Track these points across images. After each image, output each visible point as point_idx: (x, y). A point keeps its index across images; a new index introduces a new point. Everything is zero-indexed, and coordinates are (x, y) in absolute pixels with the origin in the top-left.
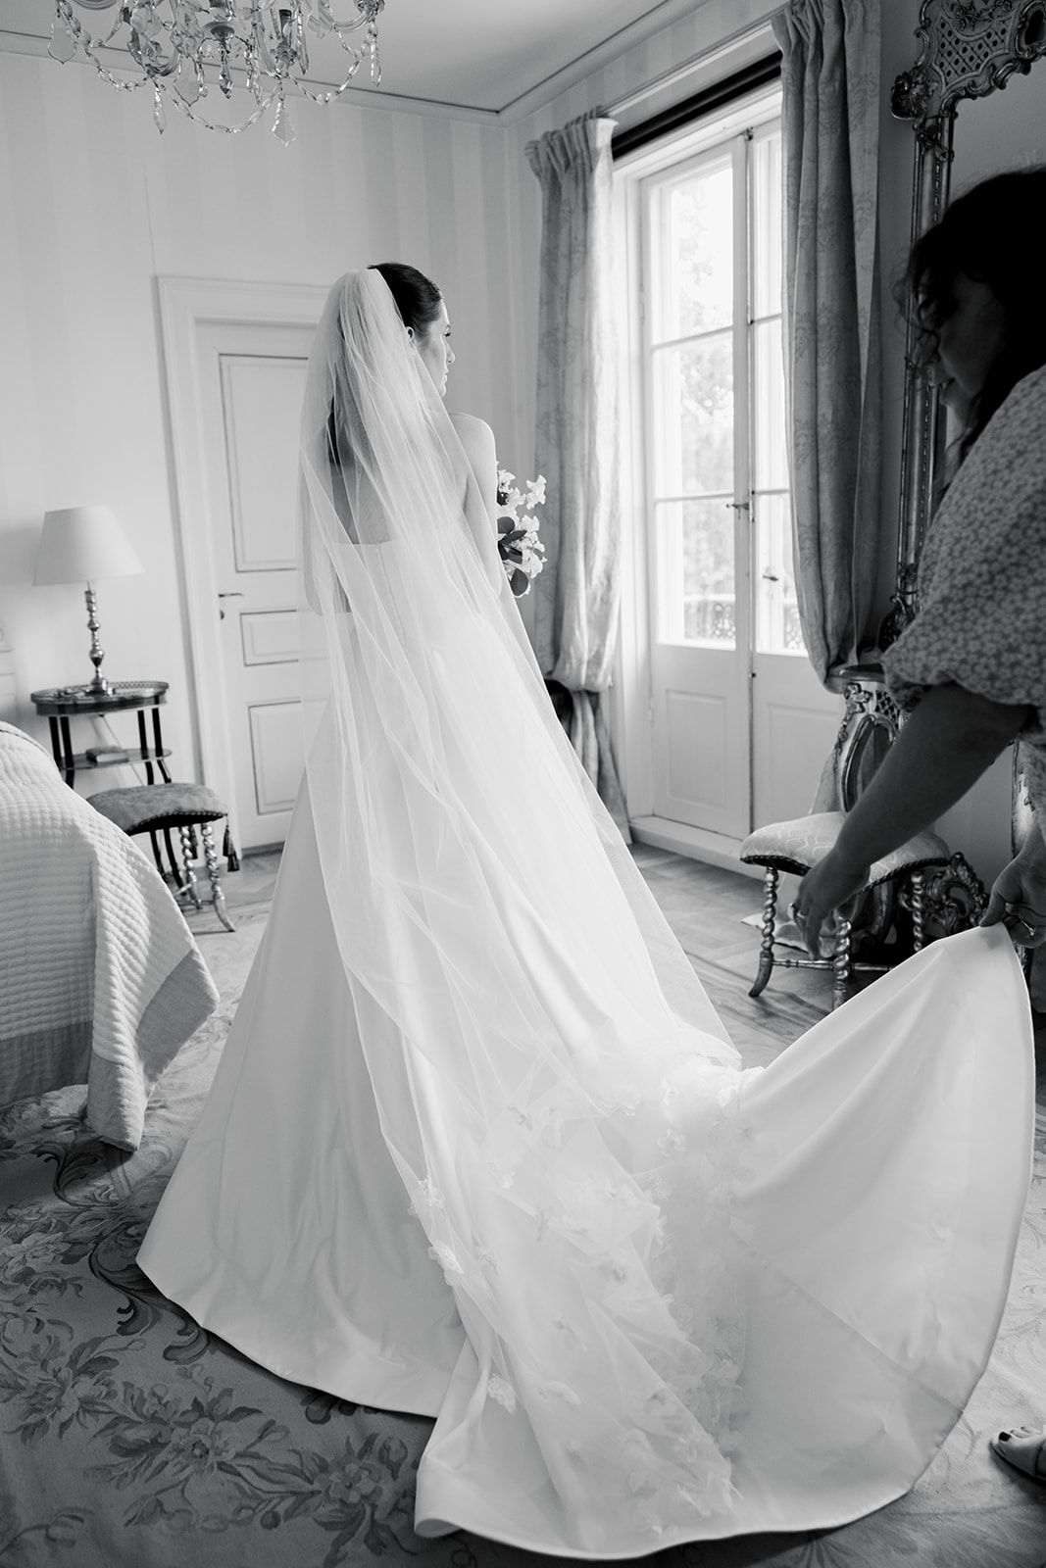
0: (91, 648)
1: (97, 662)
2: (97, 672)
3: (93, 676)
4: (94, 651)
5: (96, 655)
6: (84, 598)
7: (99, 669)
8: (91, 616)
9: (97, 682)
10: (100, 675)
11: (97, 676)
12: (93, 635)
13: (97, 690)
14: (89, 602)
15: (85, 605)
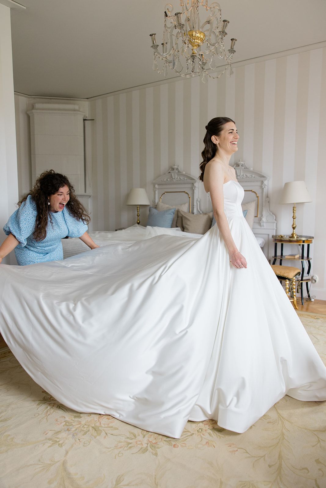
0: (292, 224)
1: (294, 228)
2: (293, 231)
3: (292, 232)
4: (293, 225)
5: (294, 226)
6: (292, 209)
7: (294, 230)
8: (294, 214)
9: (293, 234)
10: (294, 232)
11: (293, 232)
12: (294, 220)
13: (292, 236)
14: (294, 210)
15: (292, 211)
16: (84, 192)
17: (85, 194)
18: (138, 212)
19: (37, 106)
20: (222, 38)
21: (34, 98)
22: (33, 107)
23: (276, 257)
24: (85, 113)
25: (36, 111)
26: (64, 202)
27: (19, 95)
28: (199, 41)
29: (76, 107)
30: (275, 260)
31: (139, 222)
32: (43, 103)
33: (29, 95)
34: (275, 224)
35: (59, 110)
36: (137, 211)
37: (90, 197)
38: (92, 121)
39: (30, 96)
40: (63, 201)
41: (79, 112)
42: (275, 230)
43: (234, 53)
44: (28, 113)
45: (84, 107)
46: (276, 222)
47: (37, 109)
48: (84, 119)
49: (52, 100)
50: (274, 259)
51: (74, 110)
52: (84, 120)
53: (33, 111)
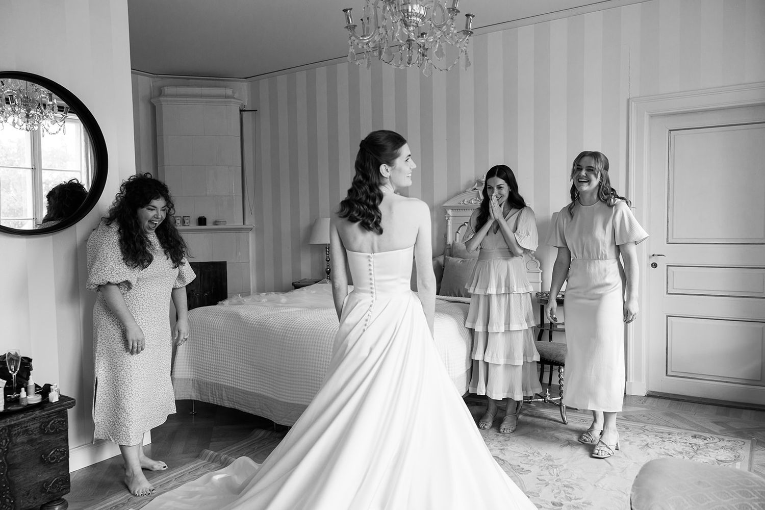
16: (242, 224)
17: (244, 227)
18: (327, 254)
19: (168, 90)
20: (452, 18)
21: (162, 78)
22: (160, 93)
23: (543, 327)
24: (241, 100)
25: (165, 98)
26: (157, 221)
27: (138, 74)
28: (418, 19)
29: (229, 92)
30: (542, 331)
31: (330, 270)
32: (176, 86)
33: (154, 74)
34: (540, 274)
35: (201, 96)
36: (325, 253)
37: (251, 229)
38: (254, 112)
39: (156, 75)
40: (155, 219)
41: (232, 100)
42: (540, 284)
43: (470, 35)
44: (152, 101)
45: (242, 91)
46: (542, 271)
47: (167, 96)
48: (241, 109)
49: (191, 80)
50: (539, 330)
51: (226, 97)
52: (241, 111)
53: (162, 99)
